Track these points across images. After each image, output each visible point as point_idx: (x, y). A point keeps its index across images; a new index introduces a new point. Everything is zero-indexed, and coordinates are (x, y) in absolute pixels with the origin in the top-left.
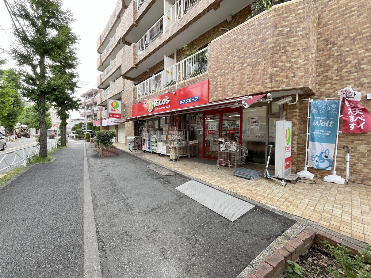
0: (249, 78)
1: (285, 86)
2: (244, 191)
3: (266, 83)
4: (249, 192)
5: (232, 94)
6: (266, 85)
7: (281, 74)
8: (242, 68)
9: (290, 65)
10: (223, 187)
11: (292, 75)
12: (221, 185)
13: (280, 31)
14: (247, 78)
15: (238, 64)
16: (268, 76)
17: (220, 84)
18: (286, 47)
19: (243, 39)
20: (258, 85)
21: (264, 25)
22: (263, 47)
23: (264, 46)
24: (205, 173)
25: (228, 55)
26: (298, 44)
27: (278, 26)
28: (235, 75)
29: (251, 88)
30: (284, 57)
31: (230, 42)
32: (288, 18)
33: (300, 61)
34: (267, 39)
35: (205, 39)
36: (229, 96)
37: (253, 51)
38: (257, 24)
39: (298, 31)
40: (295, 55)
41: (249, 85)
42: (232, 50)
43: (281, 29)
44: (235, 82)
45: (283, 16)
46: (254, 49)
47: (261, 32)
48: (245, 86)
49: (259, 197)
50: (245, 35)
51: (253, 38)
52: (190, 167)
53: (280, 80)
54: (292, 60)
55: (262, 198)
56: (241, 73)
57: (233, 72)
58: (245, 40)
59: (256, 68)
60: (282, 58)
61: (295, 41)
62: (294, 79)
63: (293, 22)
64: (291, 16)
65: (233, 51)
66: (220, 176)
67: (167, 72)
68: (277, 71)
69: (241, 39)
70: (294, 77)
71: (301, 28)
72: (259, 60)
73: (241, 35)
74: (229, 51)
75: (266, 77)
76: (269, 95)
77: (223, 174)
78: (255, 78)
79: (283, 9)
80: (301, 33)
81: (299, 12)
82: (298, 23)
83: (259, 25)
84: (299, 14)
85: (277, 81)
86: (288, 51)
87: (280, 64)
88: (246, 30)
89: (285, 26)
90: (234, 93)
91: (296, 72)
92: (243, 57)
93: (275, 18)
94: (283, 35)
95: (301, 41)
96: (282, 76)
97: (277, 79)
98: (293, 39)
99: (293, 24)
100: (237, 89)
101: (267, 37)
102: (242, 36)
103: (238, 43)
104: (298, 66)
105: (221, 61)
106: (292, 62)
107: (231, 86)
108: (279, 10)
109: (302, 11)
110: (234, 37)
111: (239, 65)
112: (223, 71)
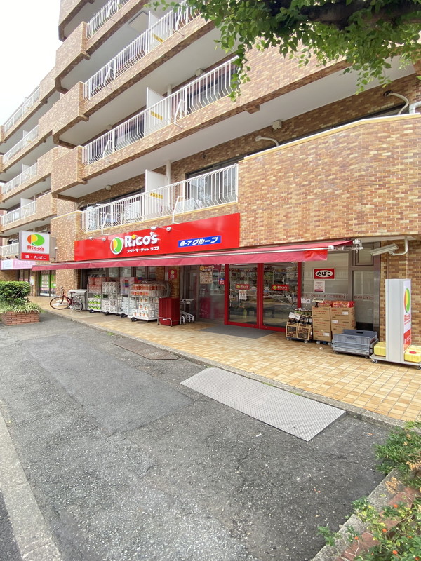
0: (319, 216)
1: (386, 231)
2: (319, 385)
3: (351, 225)
4: (328, 387)
5: (285, 237)
6: (350, 228)
7: (379, 214)
8: (305, 200)
9: (394, 202)
10: (277, 378)
11: (399, 216)
12: (272, 376)
13: (375, 155)
14: (315, 216)
15: (297, 195)
16: (354, 216)
17: (263, 222)
18: (385, 177)
19: (306, 161)
20: (336, 227)
21: (345, 144)
22: (343, 174)
23: (346, 174)
24: (235, 354)
25: (277, 181)
26: (407, 174)
27: (370, 148)
28: (291, 210)
29: (322, 230)
30: (382, 191)
31: (282, 161)
32: (388, 139)
33: (410, 198)
34: (352, 164)
35: (229, 150)
36: (280, 240)
37: (325, 179)
38: (333, 142)
39: (407, 158)
40: (403, 189)
41: (319, 226)
42: (286, 173)
43: (376, 152)
44: (291, 219)
45: (379, 135)
46: (327, 176)
47: (340, 153)
48: (310, 227)
49: (349, 396)
50: (310, 154)
51: (326, 160)
52: (204, 342)
53: (377, 223)
54: (397, 196)
55: (355, 398)
56: (303, 208)
57: (288, 206)
58: (311, 162)
59: (332, 203)
60: (379, 191)
61: (402, 170)
62: (401, 222)
63: (397, 144)
64: (392, 136)
65: (288, 175)
66: (266, 359)
67: (153, 195)
68: (371, 209)
69: (304, 159)
70: (402, 218)
71: (412, 154)
72: (336, 192)
73: (302, 153)
74: (279, 174)
75: (350, 216)
76: (356, 242)
77: (272, 354)
78: (330, 217)
79: (379, 127)
80: (411, 160)
81: (405, 132)
82: (405, 146)
83: (337, 143)
84: (406, 135)
85: (372, 223)
86: (389, 182)
87: (375, 200)
88: (313, 149)
89: (384, 149)
90: (290, 236)
91: (405, 213)
92: (307, 185)
93: (366, 136)
94: (380, 160)
95: (412, 172)
96: (380, 217)
97: (370, 220)
98: (397, 167)
99: (397, 147)
100: (297, 231)
101: (352, 161)
102: (304, 156)
103: (297, 165)
104: (408, 204)
105: (263, 188)
106: (398, 199)
107: (284, 225)
108: (372, 127)
109: (411, 131)
110: (289, 155)
111: (298, 197)
112: (269, 202)
